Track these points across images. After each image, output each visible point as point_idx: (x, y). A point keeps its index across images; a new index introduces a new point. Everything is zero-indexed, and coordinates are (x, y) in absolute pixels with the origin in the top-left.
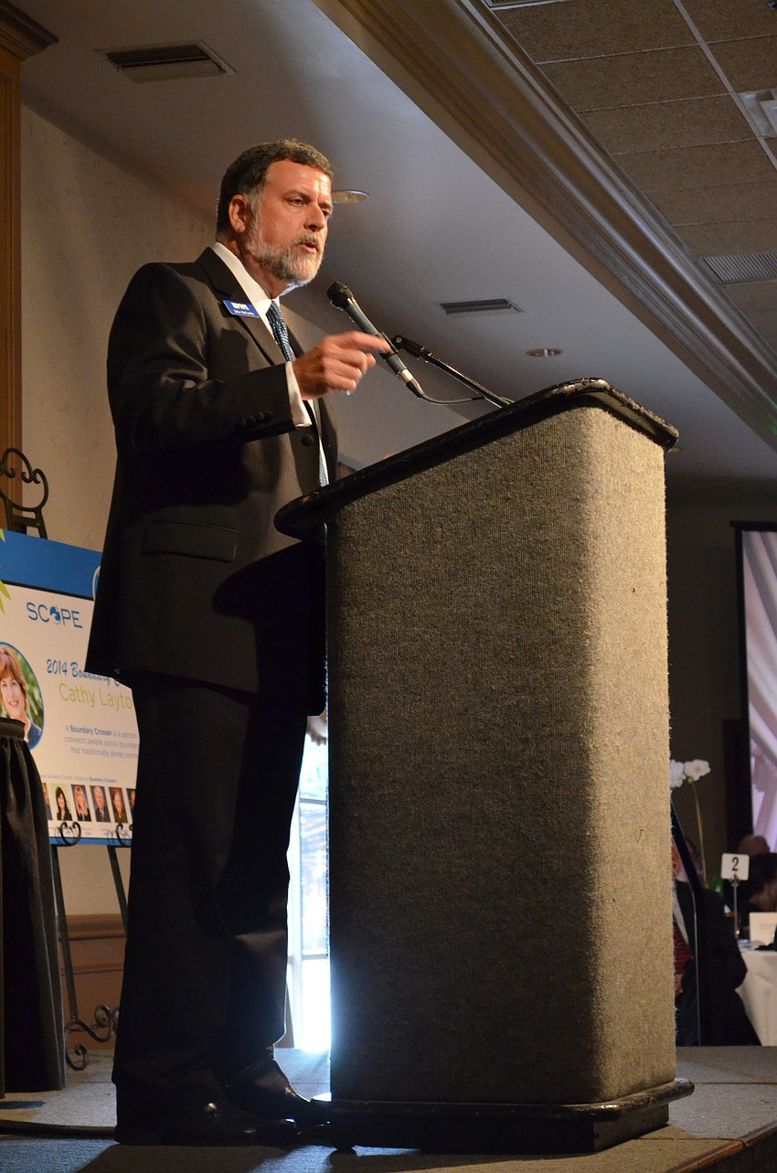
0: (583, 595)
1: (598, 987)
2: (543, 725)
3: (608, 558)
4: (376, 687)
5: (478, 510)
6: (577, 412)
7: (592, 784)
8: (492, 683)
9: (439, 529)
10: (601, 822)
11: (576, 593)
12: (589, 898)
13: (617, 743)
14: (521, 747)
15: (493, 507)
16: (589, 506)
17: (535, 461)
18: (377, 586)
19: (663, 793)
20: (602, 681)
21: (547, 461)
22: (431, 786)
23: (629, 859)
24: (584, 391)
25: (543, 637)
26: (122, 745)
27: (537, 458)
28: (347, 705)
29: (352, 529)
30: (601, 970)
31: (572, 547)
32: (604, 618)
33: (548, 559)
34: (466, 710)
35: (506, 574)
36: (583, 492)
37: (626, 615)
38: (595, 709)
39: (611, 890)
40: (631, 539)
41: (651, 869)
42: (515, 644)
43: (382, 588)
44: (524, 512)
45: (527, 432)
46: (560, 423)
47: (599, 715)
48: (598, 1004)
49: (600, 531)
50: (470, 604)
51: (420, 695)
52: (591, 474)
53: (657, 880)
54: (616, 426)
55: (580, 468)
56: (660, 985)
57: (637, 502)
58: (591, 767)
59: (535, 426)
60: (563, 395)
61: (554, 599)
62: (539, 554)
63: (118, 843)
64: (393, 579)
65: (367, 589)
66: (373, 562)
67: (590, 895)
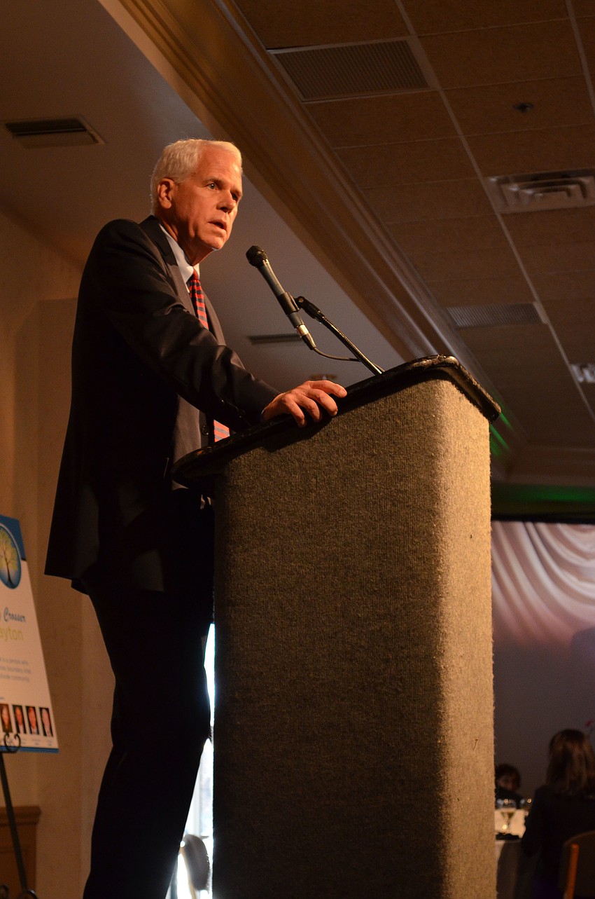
0: (437, 537)
1: (447, 875)
2: (402, 648)
3: (455, 508)
4: (258, 614)
5: (348, 464)
6: (432, 383)
7: (442, 699)
8: (358, 611)
9: (314, 480)
10: (450, 731)
11: (431, 535)
12: (439, 797)
13: (461, 665)
14: (383, 666)
15: (360, 461)
16: (442, 463)
17: (397, 423)
18: (260, 527)
19: (489, 709)
20: (451, 611)
21: (407, 423)
22: (305, 699)
23: (468, 765)
24: (437, 366)
25: (403, 572)
26: (10, 669)
27: (399, 421)
28: (232, 629)
29: (238, 479)
30: (449, 860)
31: (428, 497)
32: (452, 558)
33: (408, 506)
34: (336, 634)
35: (371, 519)
36: (437, 451)
37: (466, 557)
38: (445, 635)
39: (456, 791)
40: (470, 494)
41: (482, 774)
42: (378, 578)
43: (265, 529)
44: (387, 465)
45: (390, 399)
46: (418, 391)
47: (448, 640)
48: (447, 889)
49: (449, 484)
50: (340, 543)
51: (296, 621)
52: (443, 436)
53: (486, 782)
54: (460, 398)
55: (435, 432)
56: (488, 873)
57: (472, 463)
58: (442, 685)
59: (397, 394)
60: (422, 368)
61: (412, 540)
62: (399, 502)
63: (5, 749)
64: (274, 522)
65: (251, 529)
66: (257, 507)
67: (440, 794)
